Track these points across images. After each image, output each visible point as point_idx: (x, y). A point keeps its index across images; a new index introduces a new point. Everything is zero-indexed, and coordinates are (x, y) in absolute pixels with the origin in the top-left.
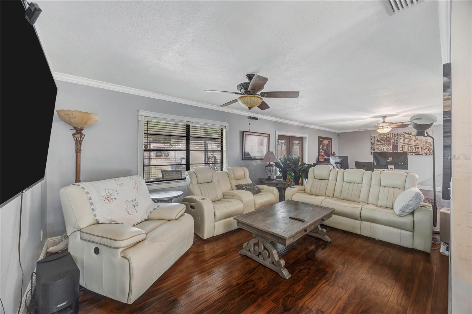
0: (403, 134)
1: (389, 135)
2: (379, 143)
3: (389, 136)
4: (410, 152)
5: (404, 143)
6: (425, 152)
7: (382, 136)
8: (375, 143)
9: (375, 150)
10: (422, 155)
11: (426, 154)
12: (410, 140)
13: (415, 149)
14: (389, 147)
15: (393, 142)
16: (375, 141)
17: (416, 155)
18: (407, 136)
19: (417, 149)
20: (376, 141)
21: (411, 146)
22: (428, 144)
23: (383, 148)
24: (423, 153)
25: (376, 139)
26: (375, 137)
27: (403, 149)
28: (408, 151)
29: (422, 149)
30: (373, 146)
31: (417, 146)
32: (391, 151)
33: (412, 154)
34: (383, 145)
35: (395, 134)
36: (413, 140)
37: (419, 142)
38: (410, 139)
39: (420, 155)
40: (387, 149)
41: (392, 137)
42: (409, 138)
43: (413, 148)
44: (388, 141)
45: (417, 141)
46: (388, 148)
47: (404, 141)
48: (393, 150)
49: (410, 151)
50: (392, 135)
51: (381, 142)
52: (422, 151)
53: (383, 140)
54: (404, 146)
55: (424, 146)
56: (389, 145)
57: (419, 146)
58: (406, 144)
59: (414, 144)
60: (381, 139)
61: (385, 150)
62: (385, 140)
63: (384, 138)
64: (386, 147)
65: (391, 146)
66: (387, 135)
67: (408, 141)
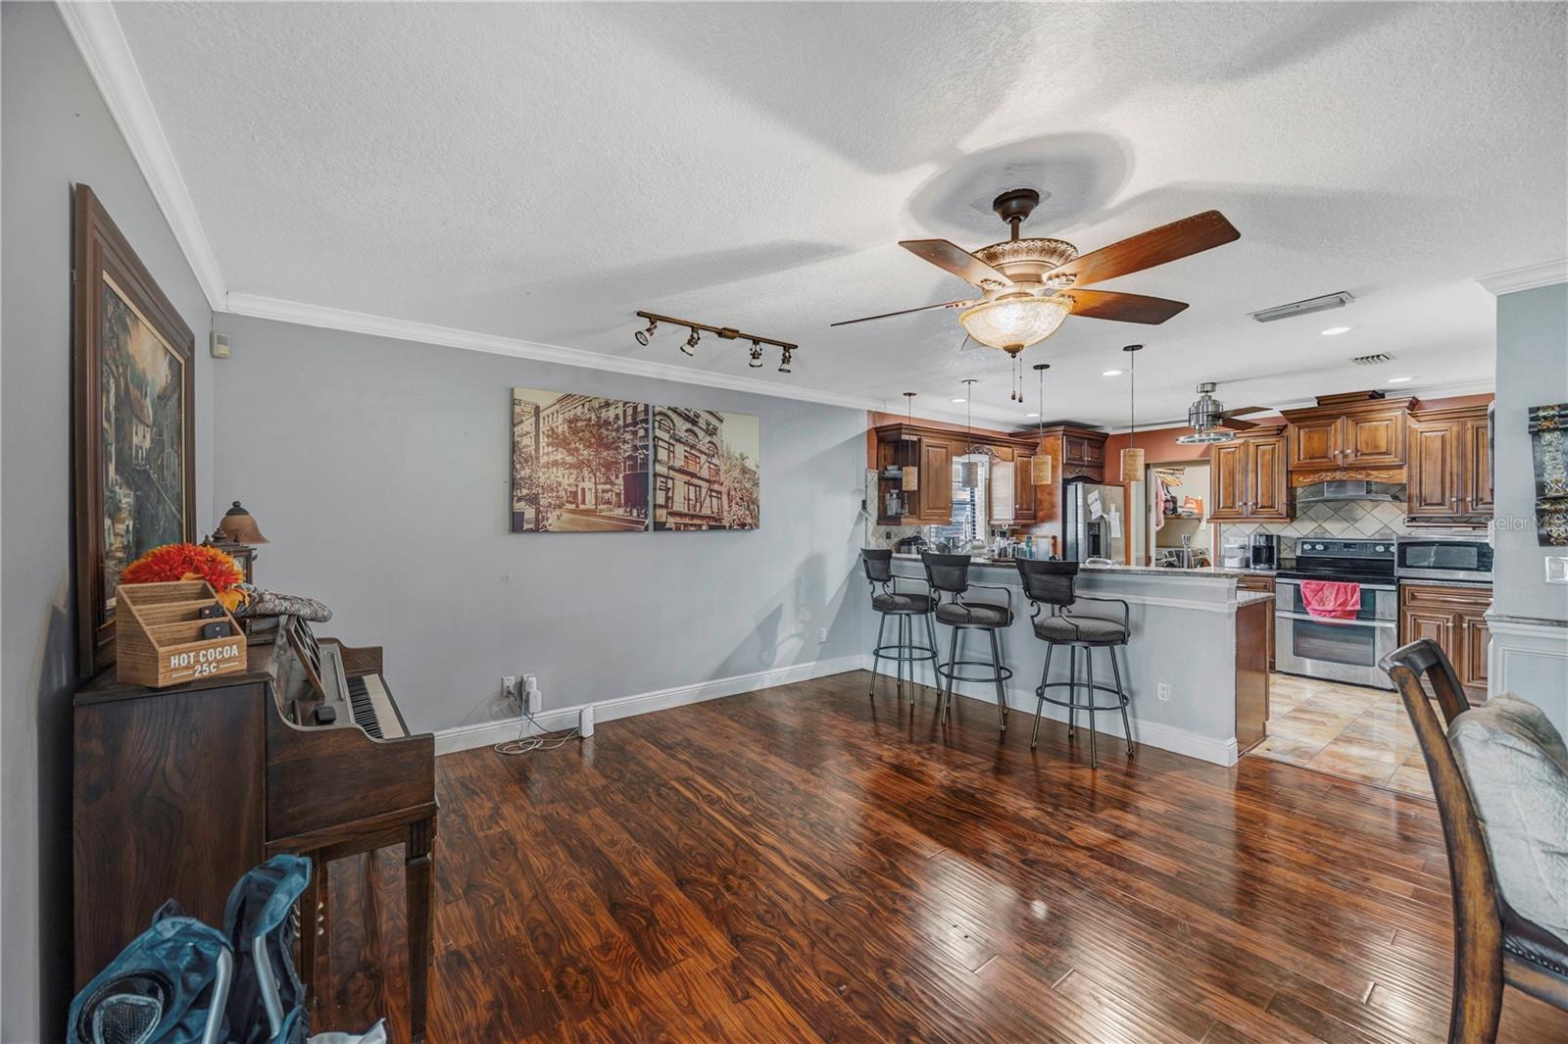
0: (670, 413)
1: (612, 408)
2: (560, 455)
3: (611, 414)
4: (693, 517)
5: (672, 463)
6: (739, 513)
7: (579, 411)
8: (537, 450)
9: (537, 495)
10: (729, 528)
11: (743, 526)
12: (693, 452)
13: (708, 499)
14: (608, 481)
15: (630, 457)
16: (537, 437)
17: (711, 528)
18: (682, 426)
19: (715, 500)
20: (543, 440)
21: (695, 481)
22: (747, 476)
23: (583, 490)
24: (734, 520)
25: (544, 428)
26: (538, 411)
27: (667, 499)
28: (686, 511)
29: (729, 501)
30: (526, 472)
31: (716, 487)
32: (619, 506)
33: (700, 526)
34: (579, 466)
35: (635, 408)
36: (702, 452)
37: (723, 468)
38: (693, 447)
39: (724, 527)
40: (600, 495)
41: (626, 426)
42: (691, 440)
43: (704, 491)
44: (607, 447)
45: (715, 461)
46: (603, 491)
47: (673, 452)
48: (626, 505)
49: (692, 512)
50: (625, 411)
51: (573, 446)
52: (729, 512)
53: (581, 439)
54: (673, 479)
55: (737, 485)
56: (608, 469)
57: (722, 484)
58: (680, 471)
59: (705, 473)
60: (570, 428)
61: (593, 502)
62: (593, 440)
63: (584, 423)
64: (596, 484)
65: (621, 476)
66: (601, 407)
67: (686, 457)
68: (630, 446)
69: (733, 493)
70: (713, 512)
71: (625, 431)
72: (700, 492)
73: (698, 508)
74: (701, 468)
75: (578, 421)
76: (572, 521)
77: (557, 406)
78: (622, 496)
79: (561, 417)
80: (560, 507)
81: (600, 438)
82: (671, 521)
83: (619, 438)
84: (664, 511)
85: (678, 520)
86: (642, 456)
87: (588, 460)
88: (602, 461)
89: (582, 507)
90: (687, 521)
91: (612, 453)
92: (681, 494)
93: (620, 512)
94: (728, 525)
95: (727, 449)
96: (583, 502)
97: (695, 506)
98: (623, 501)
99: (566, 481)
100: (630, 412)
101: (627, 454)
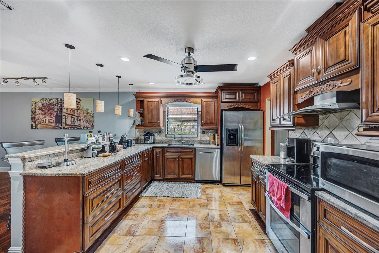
2: (41, 112)
3: (52, 102)
4: (72, 126)
5: (67, 112)
6: (86, 125)
7: (45, 102)
8: (36, 111)
9: (36, 121)
10: (83, 129)
13: (77, 121)
14: (51, 117)
15: (56, 112)
16: (36, 108)
17: (78, 129)
19: (79, 121)
20: (37, 109)
21: (73, 117)
22: (89, 115)
23: (45, 119)
24: (85, 127)
25: (37, 106)
26: (36, 103)
27: (66, 121)
28: (71, 124)
29: (83, 121)
30: (33, 116)
31: (79, 118)
32: (54, 123)
33: (75, 128)
34: (45, 114)
35: (58, 100)
37: (81, 113)
39: (82, 129)
40: (49, 120)
41: (55, 104)
44: (51, 109)
45: (79, 111)
46: (50, 120)
47: (67, 110)
48: (55, 123)
49: (72, 124)
50: (55, 101)
51: (43, 110)
52: (83, 124)
53: (45, 108)
54: (67, 116)
55: (85, 117)
56: (51, 115)
57: (81, 117)
58: (69, 114)
59: (76, 114)
60: (43, 106)
61: (48, 122)
62: (48, 108)
63: (46, 104)
64: (48, 118)
65: (54, 116)
66: (50, 100)
67: (71, 111)
68: (56, 109)
69: (84, 119)
70: (78, 124)
71: (55, 106)
72: (75, 119)
73: (74, 123)
74: (75, 113)
75: (44, 104)
76: (43, 127)
77: (40, 101)
78: (54, 121)
79: (41, 104)
80: (40, 123)
81: (49, 108)
82: (67, 127)
83: (54, 107)
84: (65, 124)
85: (68, 126)
86: (59, 111)
87: (47, 113)
88: (50, 113)
89: (45, 123)
90: (71, 127)
91: (52, 111)
92: (69, 120)
93: (54, 124)
94: (83, 128)
95: (82, 107)
96: (45, 122)
97: (73, 123)
98: (54, 122)
99: (42, 118)
100: (56, 101)
101: (56, 111)
